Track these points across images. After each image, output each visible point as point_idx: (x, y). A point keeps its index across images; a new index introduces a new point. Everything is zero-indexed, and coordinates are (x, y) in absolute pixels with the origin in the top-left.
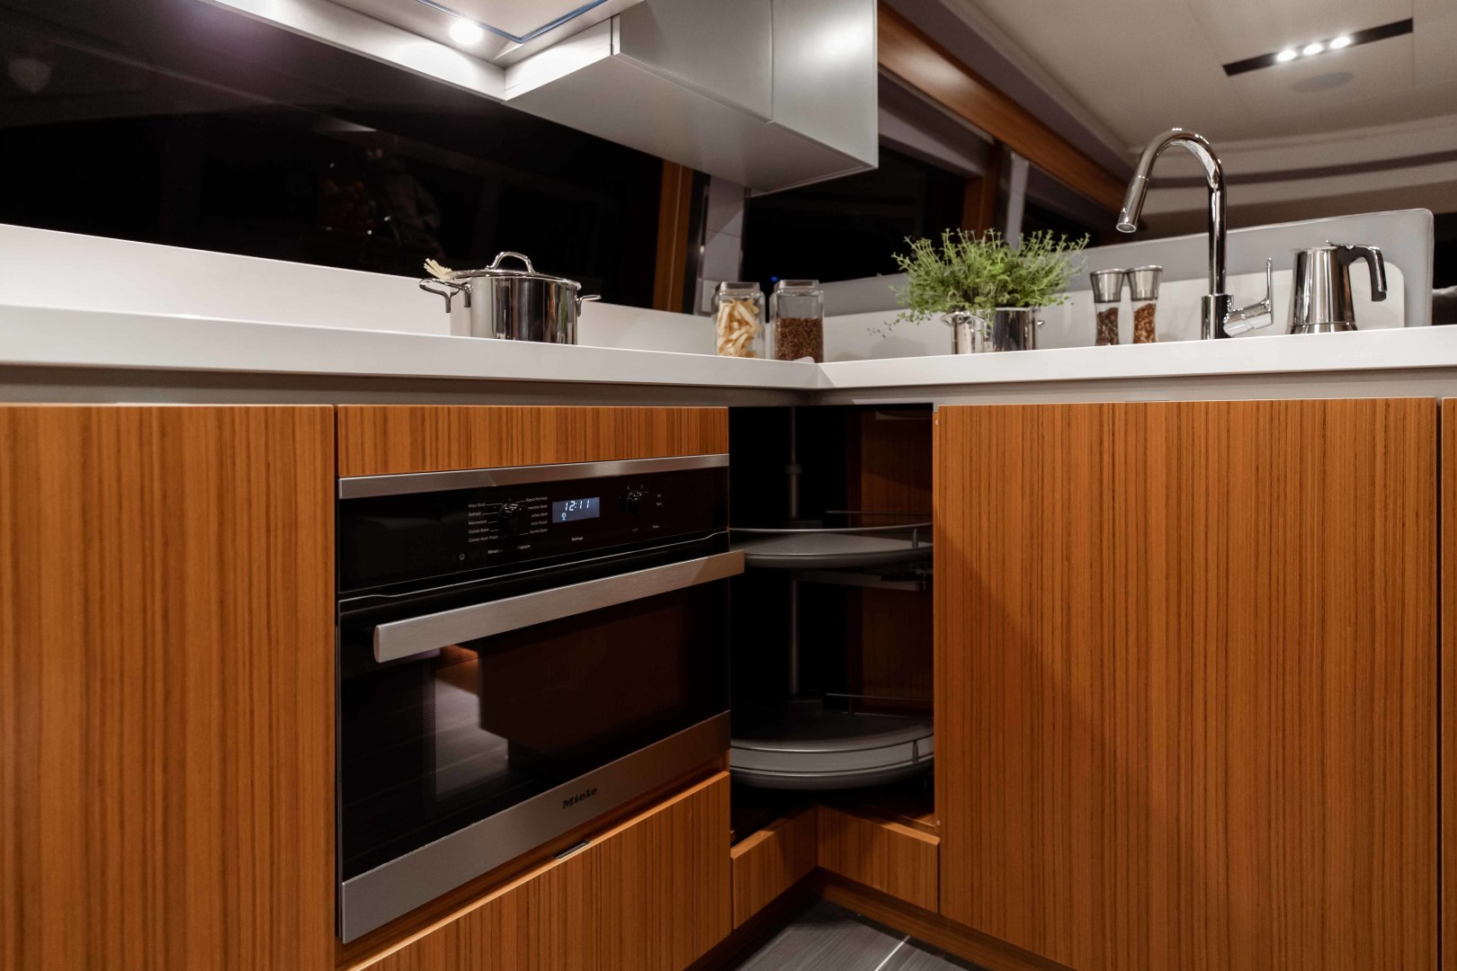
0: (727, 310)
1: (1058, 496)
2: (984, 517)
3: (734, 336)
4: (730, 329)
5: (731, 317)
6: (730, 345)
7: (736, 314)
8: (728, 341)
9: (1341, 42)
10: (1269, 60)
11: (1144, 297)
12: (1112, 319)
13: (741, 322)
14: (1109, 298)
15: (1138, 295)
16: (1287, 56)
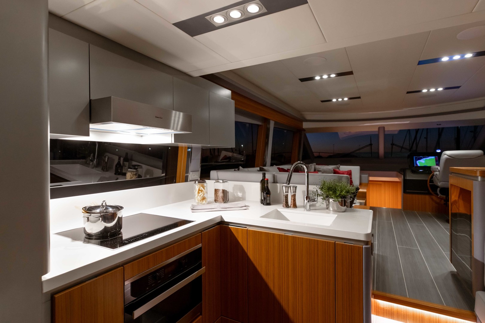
0: (198, 188)
1: (272, 252)
2: (257, 254)
3: (200, 194)
4: (199, 193)
5: (199, 190)
6: (199, 197)
7: (200, 189)
8: (198, 196)
9: (346, 99)
10: (331, 101)
11: (293, 193)
12: (286, 197)
13: (202, 191)
14: (286, 192)
15: (292, 192)
16: (334, 100)
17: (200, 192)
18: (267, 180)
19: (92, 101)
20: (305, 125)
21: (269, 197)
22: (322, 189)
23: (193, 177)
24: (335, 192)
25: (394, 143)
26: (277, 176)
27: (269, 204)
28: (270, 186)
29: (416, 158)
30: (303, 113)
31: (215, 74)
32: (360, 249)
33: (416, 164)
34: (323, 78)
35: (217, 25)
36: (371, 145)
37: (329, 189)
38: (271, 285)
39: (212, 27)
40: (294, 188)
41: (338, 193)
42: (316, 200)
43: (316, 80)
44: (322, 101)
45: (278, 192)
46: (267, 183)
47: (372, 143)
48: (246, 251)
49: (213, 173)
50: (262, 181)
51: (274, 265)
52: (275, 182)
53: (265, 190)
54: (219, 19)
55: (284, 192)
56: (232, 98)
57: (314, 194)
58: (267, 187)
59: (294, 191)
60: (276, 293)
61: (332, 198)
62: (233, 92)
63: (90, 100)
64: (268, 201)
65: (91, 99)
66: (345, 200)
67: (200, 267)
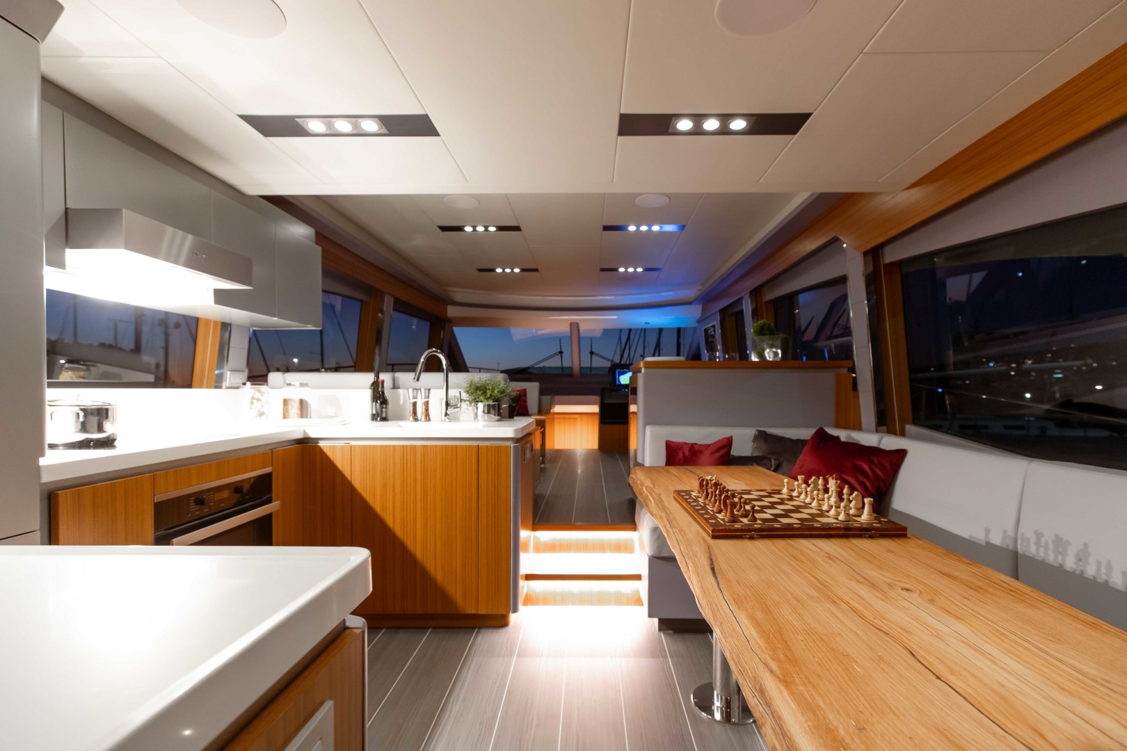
3: (254, 406)
4: (252, 403)
5: (253, 398)
6: (252, 410)
7: (255, 396)
9: (517, 270)
10: (493, 270)
11: (425, 398)
12: (415, 404)
13: (258, 400)
14: (414, 398)
15: (423, 397)
16: (499, 270)
17: (255, 401)
18: (383, 382)
19: (69, 211)
20: (452, 311)
21: (386, 408)
22: (467, 392)
23: (232, 381)
24: (485, 393)
25: (593, 351)
26: (398, 378)
27: (384, 419)
28: (388, 393)
29: (619, 372)
30: (449, 289)
31: (287, 198)
32: (508, 448)
33: (619, 381)
34: (477, 231)
35: (311, 132)
36: (561, 353)
37: (477, 388)
38: (390, 522)
39: (301, 132)
40: (427, 391)
41: (489, 393)
42: (459, 406)
43: (465, 231)
44: (480, 270)
45: (399, 402)
46: (383, 387)
47: (563, 350)
48: (349, 478)
49: (274, 377)
50: (373, 384)
51: (394, 490)
52: (395, 386)
53: (379, 396)
54: (315, 126)
55: (411, 397)
56: (317, 243)
57: (456, 400)
58: (383, 392)
59: (427, 395)
60: (398, 531)
61: (482, 402)
62: (318, 234)
63: (66, 209)
64: (384, 415)
65: (67, 206)
66: (499, 405)
67: (269, 501)
